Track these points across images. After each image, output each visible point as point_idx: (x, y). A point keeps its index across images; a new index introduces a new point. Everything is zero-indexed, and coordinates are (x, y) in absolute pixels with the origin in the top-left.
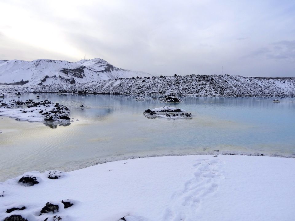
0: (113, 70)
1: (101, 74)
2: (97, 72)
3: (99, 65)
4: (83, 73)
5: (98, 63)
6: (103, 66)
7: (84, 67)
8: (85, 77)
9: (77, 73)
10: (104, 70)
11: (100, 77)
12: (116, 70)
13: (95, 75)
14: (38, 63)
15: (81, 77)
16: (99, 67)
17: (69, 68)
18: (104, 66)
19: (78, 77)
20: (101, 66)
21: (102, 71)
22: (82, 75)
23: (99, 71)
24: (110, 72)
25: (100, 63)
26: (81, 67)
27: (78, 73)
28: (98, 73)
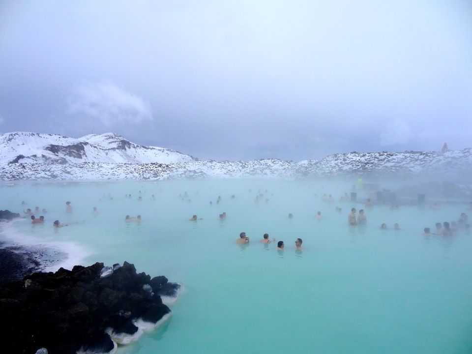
0: (129, 148)
1: (111, 153)
2: (106, 149)
3: (110, 141)
4: (84, 150)
5: (110, 138)
6: (115, 142)
7: (86, 144)
8: (86, 156)
9: (73, 152)
10: (116, 147)
11: (110, 157)
12: (134, 147)
13: (103, 154)
14: (11, 137)
15: (80, 157)
16: (109, 143)
17: (60, 145)
18: (117, 143)
19: (75, 157)
20: (113, 142)
21: (113, 149)
22: (82, 154)
23: (109, 149)
24: (125, 149)
25: (113, 138)
26: (81, 143)
27: (75, 151)
28: (107, 151)
